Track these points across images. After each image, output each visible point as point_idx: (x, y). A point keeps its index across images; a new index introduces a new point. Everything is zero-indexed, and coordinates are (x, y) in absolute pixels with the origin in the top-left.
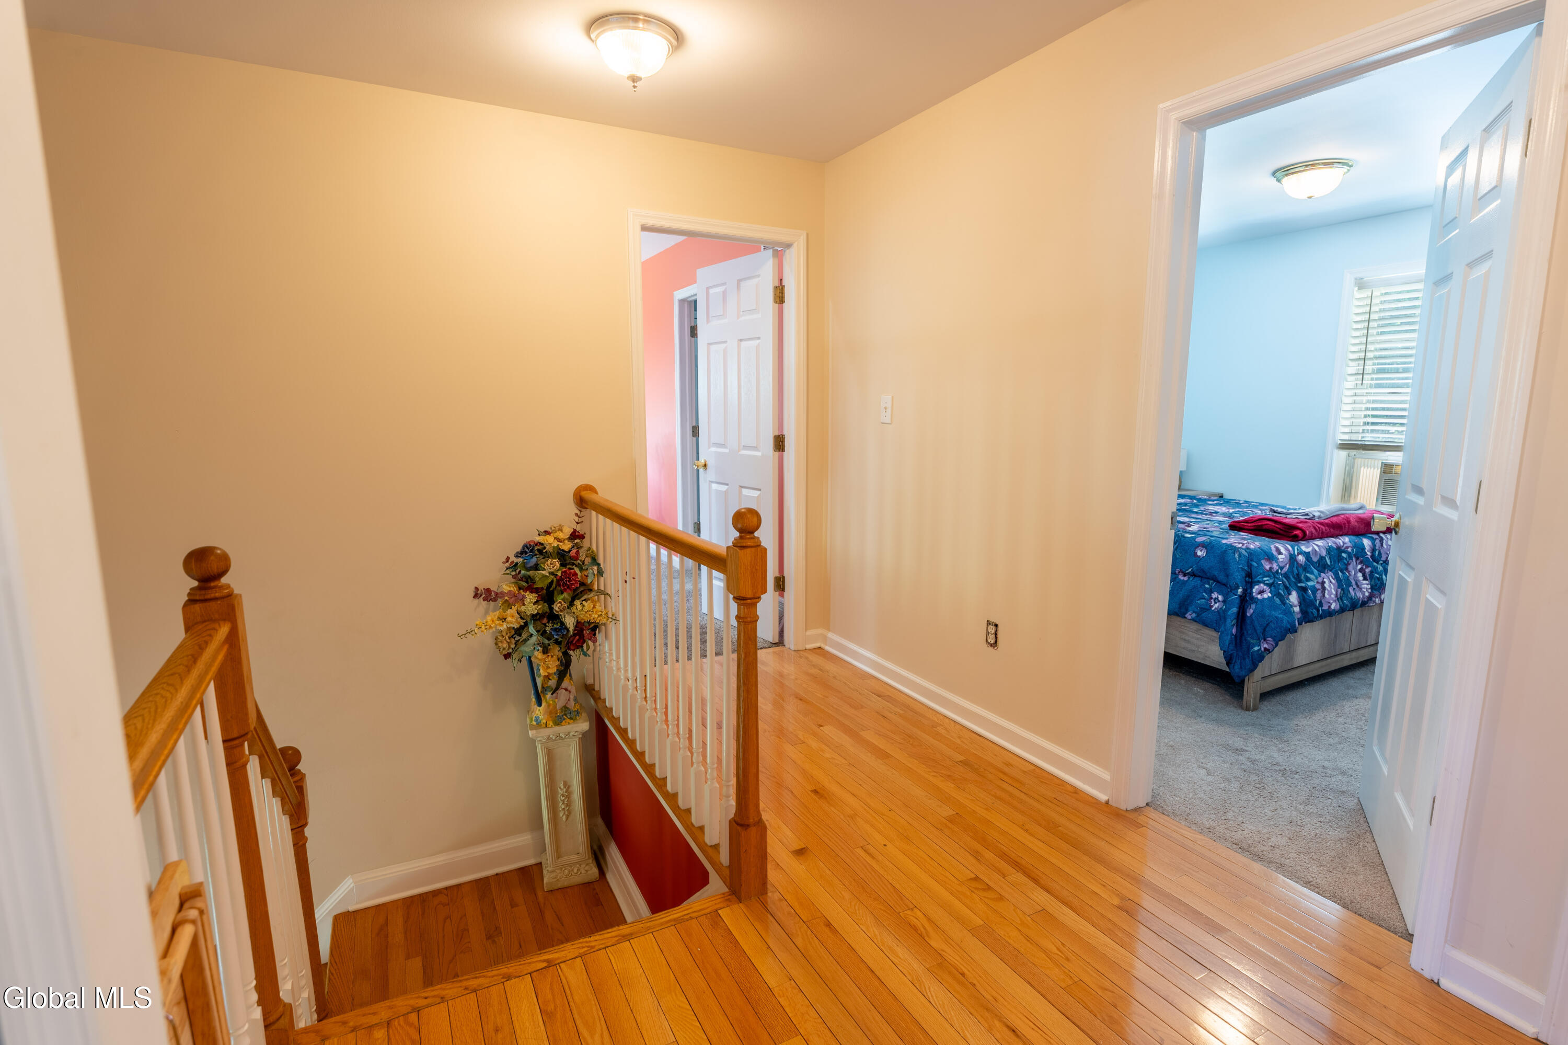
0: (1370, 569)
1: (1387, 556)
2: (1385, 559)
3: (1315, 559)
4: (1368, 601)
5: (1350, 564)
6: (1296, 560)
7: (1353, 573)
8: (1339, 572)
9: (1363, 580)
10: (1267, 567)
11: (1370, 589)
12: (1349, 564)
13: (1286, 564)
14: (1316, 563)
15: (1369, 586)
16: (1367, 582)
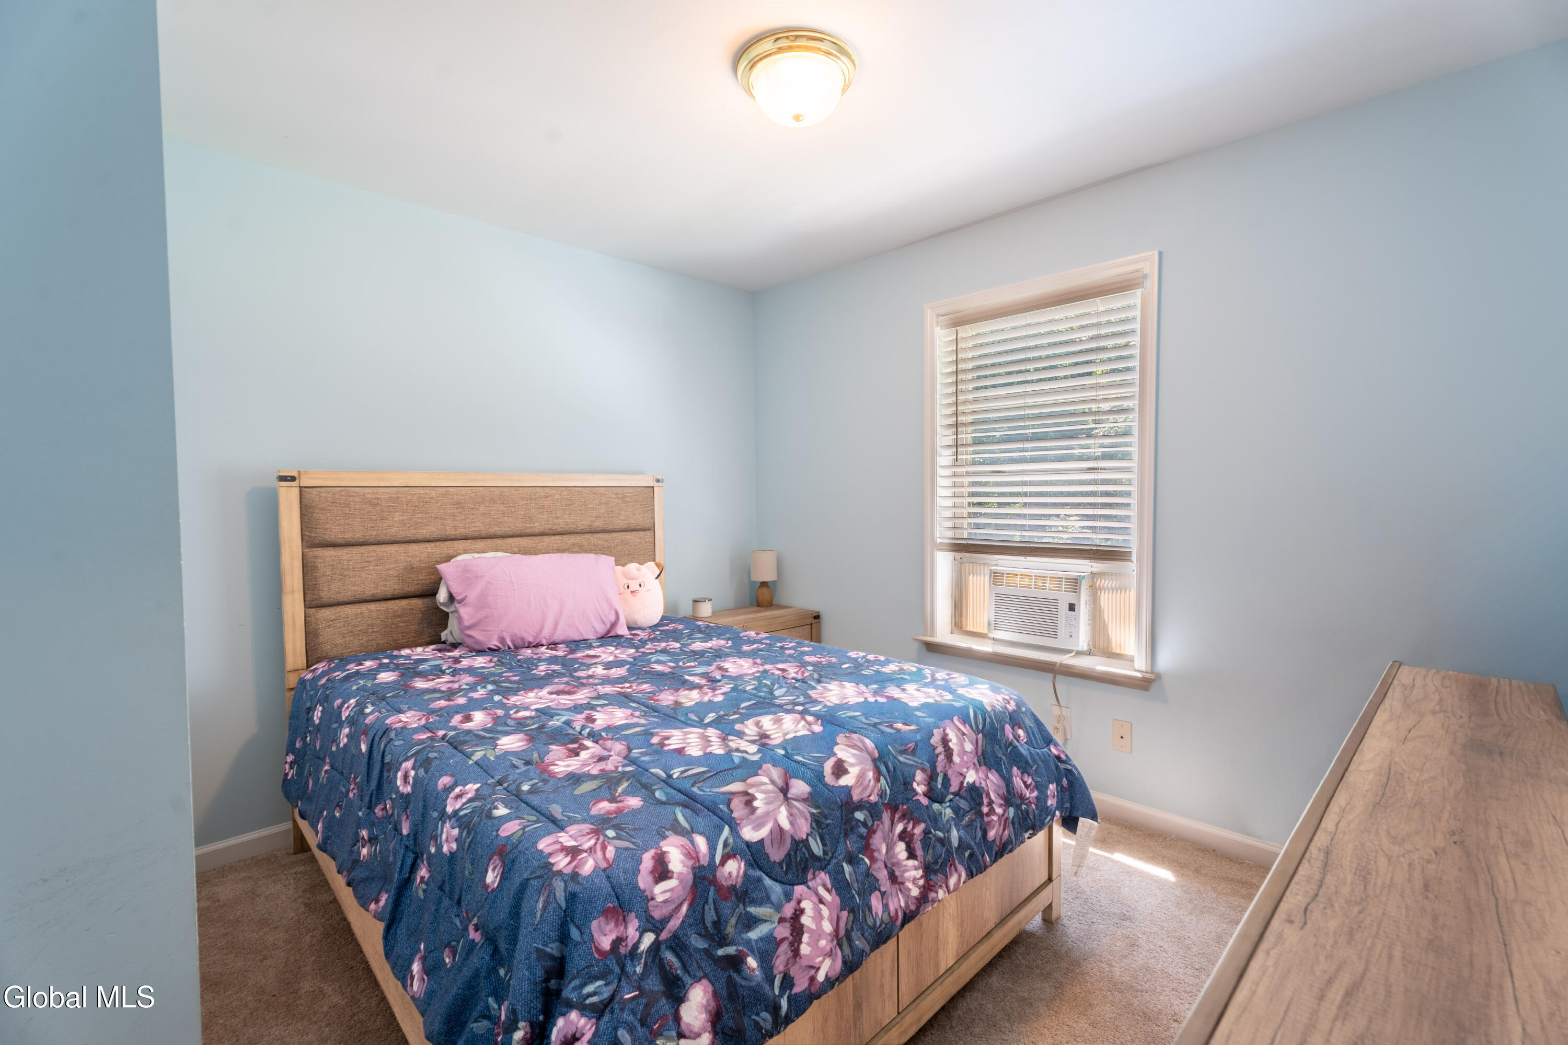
0: (923, 826)
1: (962, 778)
2: (957, 788)
3: (776, 854)
4: (918, 908)
5: (874, 832)
6: (714, 882)
7: (884, 851)
8: (845, 865)
9: (908, 858)
10: (606, 943)
11: (922, 877)
12: (871, 832)
13: (681, 905)
14: (780, 864)
15: (920, 873)
16: (916, 863)
